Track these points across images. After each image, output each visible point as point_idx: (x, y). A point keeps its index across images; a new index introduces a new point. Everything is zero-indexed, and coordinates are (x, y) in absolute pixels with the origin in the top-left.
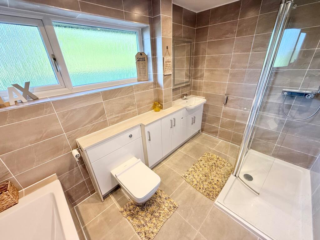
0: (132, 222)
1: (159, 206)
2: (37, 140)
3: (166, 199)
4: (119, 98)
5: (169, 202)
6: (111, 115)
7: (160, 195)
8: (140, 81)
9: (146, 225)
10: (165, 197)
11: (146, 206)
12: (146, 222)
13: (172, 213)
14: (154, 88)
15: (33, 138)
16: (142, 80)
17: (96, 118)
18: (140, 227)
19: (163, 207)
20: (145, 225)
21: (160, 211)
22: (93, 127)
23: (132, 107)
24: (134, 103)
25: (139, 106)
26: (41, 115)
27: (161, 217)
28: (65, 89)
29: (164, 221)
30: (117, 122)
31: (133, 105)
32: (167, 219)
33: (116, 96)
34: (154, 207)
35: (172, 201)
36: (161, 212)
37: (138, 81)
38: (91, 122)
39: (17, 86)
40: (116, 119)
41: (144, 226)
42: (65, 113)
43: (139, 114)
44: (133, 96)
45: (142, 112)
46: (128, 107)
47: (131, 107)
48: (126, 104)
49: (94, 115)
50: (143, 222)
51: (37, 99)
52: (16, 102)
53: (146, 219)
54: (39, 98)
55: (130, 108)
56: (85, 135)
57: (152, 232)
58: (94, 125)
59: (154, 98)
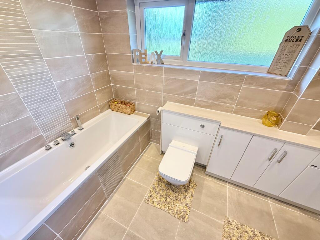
0: (155, 181)
1: (176, 199)
2: (149, 89)
3: (187, 204)
4: (218, 84)
5: (185, 209)
6: (200, 97)
7: (187, 196)
8: (270, 73)
9: (157, 194)
10: (187, 202)
11: (171, 187)
12: (159, 193)
13: (176, 216)
14: (285, 90)
15: (149, 87)
16: (275, 72)
17: (187, 93)
18: (154, 189)
19: (177, 204)
20: (157, 192)
21: (172, 202)
22: (181, 99)
23: (230, 101)
24: (235, 98)
25: (240, 104)
26: (156, 74)
27: (168, 205)
28: (182, 61)
29: (166, 209)
30: (203, 107)
31: (232, 99)
32: (169, 213)
33: (215, 81)
34: (173, 195)
35: (188, 212)
36: (172, 204)
37: (268, 73)
38: (181, 94)
39: (156, 52)
40: (204, 103)
41: (155, 193)
42: (168, 79)
43: (235, 113)
44: (239, 88)
45: (242, 113)
46: (225, 98)
47: (227, 100)
48: (223, 94)
49: (186, 90)
50: (158, 190)
51: (163, 64)
52: (152, 62)
53: (161, 192)
54: (164, 63)
55: (225, 101)
56: (173, 102)
57: (154, 201)
58: (182, 98)
59: (275, 105)
